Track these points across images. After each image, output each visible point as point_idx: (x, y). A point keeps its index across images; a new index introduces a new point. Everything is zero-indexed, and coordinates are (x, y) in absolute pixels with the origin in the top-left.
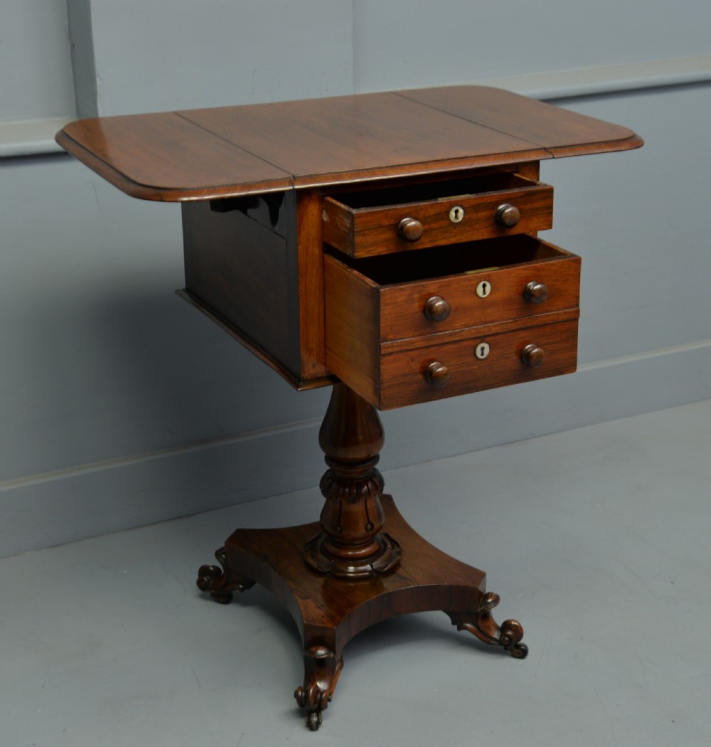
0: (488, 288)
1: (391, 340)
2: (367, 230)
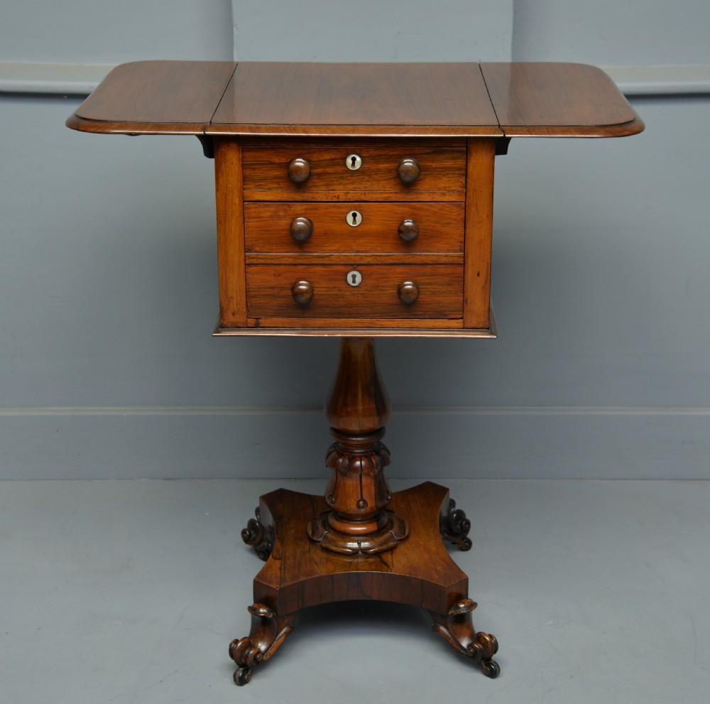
0: (359, 218)
1: (256, 252)
2: (257, 164)
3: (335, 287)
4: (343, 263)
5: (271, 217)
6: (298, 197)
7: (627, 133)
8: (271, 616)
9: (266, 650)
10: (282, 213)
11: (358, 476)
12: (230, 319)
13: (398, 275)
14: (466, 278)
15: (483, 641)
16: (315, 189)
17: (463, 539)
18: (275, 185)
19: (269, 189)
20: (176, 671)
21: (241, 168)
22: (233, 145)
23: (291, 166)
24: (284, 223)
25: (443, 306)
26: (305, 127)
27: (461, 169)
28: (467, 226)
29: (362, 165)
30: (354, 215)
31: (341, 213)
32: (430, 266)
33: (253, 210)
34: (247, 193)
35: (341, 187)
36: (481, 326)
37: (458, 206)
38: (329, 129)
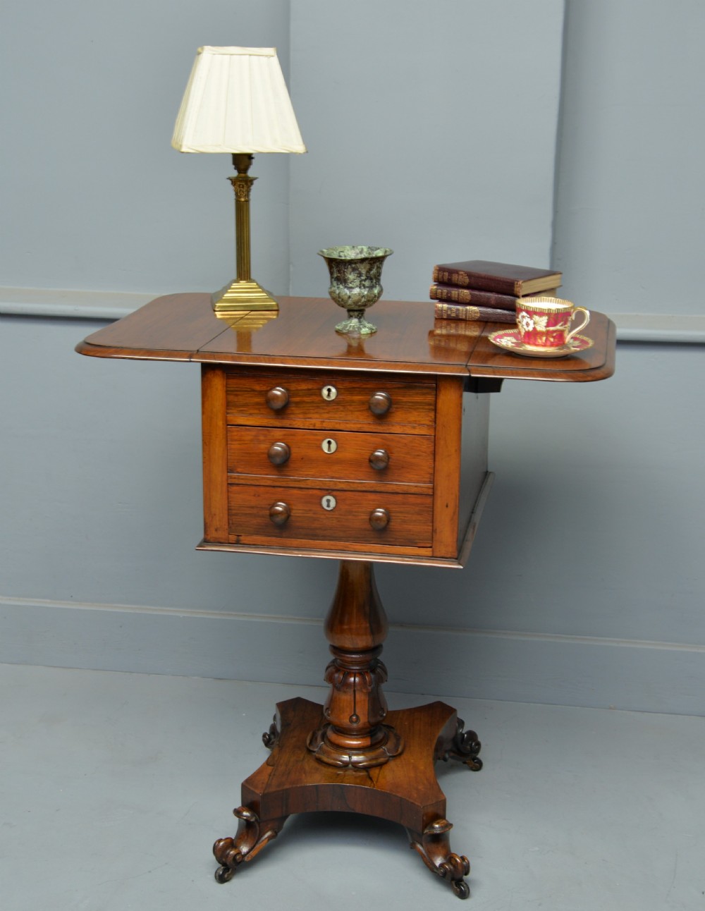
0: (333, 446)
1: (238, 472)
3: (310, 510)
4: (318, 487)
5: (251, 440)
6: (277, 423)
7: (589, 379)
8: (253, 820)
9: (248, 853)
10: (262, 438)
11: (352, 693)
12: (213, 534)
13: (371, 502)
14: (435, 508)
15: (454, 862)
16: (292, 416)
17: (473, 760)
18: (256, 411)
19: (251, 414)
20: (166, 864)
21: (225, 394)
22: (219, 372)
23: (270, 394)
24: (263, 446)
25: (413, 535)
26: (283, 358)
27: (430, 404)
28: (437, 459)
29: (337, 396)
30: (329, 443)
31: (318, 440)
32: (401, 495)
33: (235, 434)
34: (230, 417)
35: (317, 416)
36: (449, 556)
37: (428, 439)
38: (305, 360)
